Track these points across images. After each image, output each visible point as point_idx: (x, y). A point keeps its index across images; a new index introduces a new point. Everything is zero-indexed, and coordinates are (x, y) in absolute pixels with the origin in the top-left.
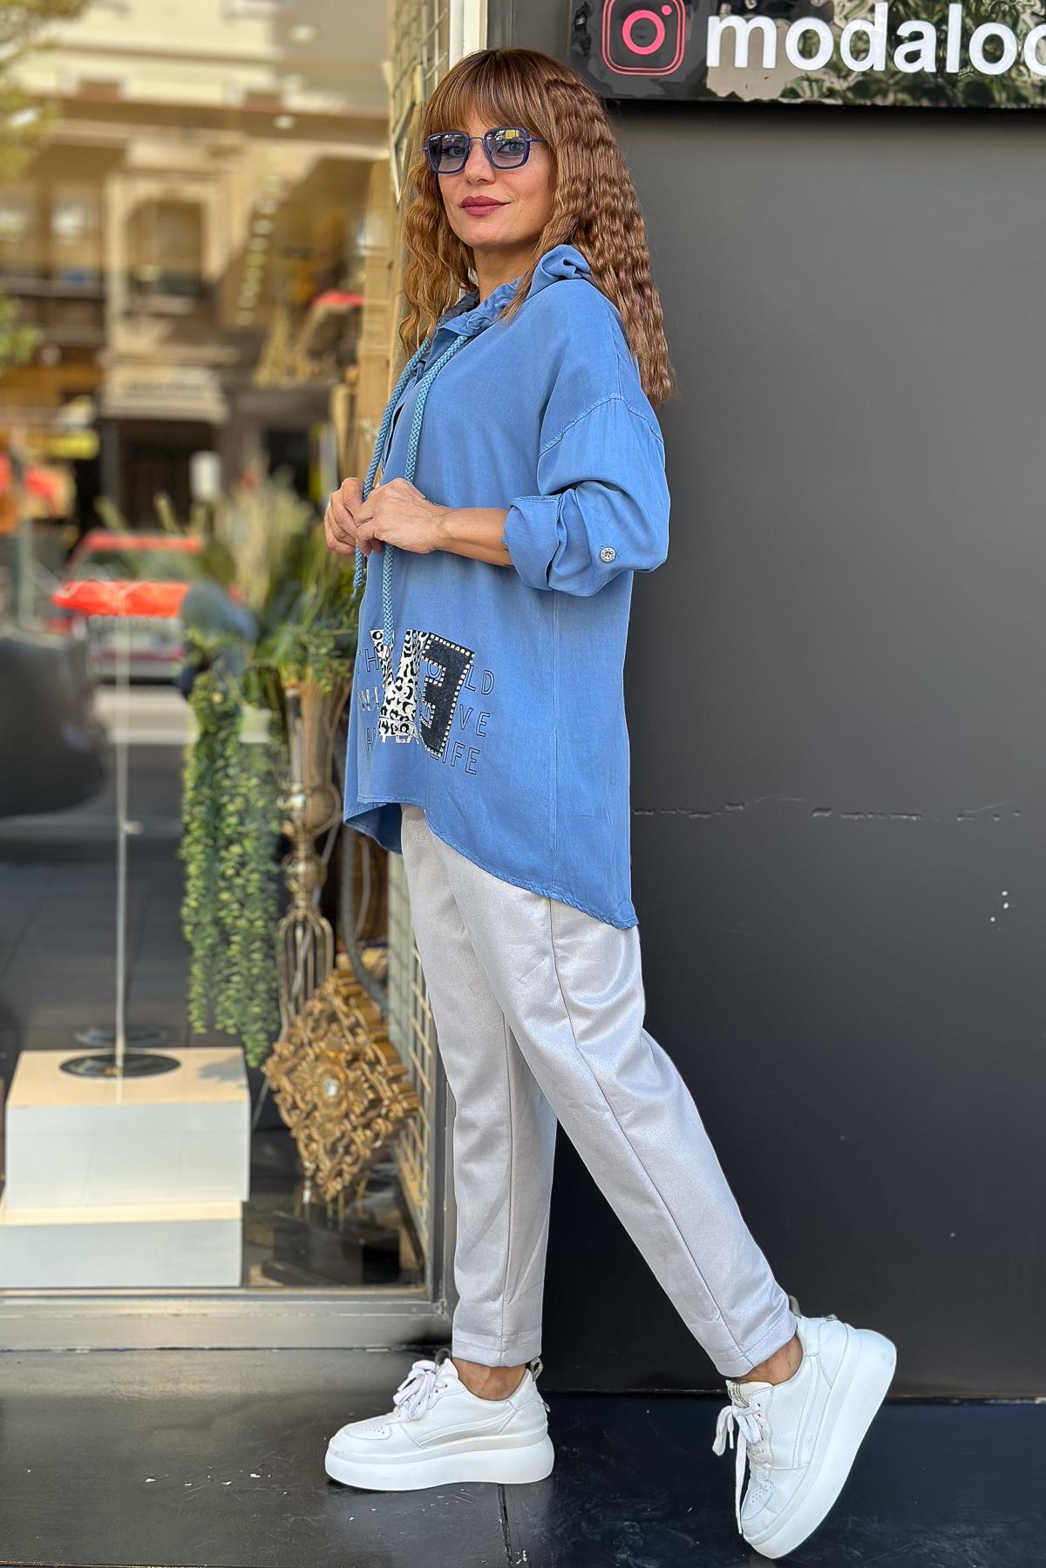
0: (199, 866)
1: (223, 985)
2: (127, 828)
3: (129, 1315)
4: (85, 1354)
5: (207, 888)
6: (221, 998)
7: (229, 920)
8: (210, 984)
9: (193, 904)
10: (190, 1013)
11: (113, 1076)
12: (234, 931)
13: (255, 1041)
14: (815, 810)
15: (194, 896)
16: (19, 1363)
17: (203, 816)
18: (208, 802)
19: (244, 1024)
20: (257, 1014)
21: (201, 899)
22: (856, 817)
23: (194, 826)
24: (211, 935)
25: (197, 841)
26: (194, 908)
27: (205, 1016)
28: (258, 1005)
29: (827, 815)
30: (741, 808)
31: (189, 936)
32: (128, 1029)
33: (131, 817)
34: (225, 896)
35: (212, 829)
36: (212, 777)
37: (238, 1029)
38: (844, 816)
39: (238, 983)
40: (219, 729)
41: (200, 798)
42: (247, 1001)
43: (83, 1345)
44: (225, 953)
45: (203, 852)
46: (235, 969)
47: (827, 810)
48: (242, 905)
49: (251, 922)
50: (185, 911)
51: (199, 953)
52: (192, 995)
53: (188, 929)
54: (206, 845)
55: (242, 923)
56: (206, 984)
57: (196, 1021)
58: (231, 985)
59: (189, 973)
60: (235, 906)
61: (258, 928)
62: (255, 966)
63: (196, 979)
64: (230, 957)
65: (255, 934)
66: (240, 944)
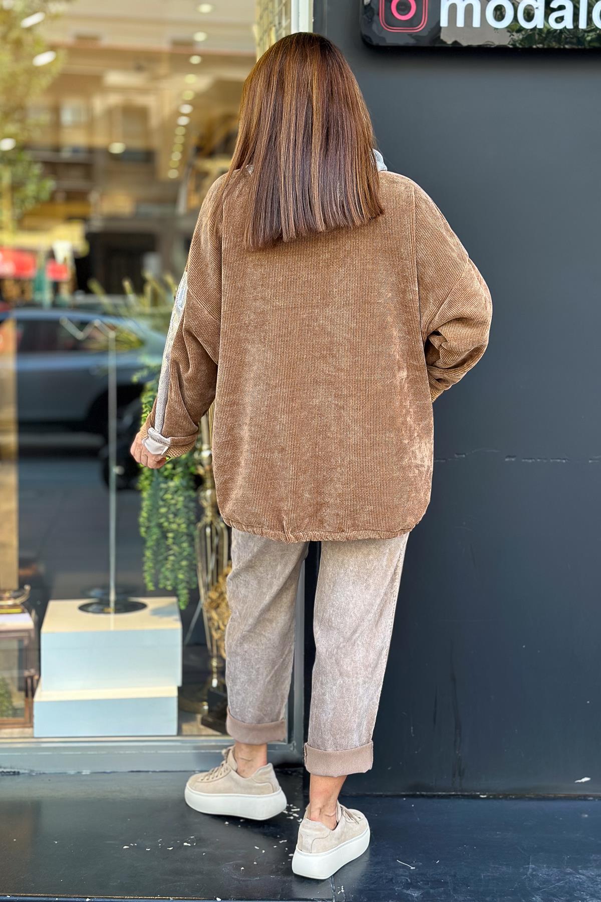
0: (148, 493)
1: (164, 562)
2: (116, 469)
4: (88, 775)
5: (153, 506)
6: (163, 570)
7: (166, 524)
8: (156, 561)
9: (146, 515)
10: (144, 578)
11: (108, 613)
12: (169, 531)
13: (183, 593)
14: (506, 457)
15: (145, 510)
19: (177, 584)
20: (183, 579)
21: (150, 512)
22: (530, 461)
24: (156, 533)
26: (146, 518)
27: (153, 580)
28: (182, 574)
29: (513, 459)
30: (464, 456)
31: (143, 534)
34: (163, 510)
37: (173, 587)
38: (523, 460)
39: (173, 561)
42: (177, 571)
43: (86, 770)
44: (165, 544)
45: (151, 485)
46: (171, 552)
47: (513, 457)
48: (176, 515)
49: (179, 525)
50: (141, 520)
51: (150, 543)
52: (146, 568)
53: (143, 530)
54: (152, 481)
55: (174, 526)
57: (148, 583)
58: (168, 562)
59: (144, 555)
60: (171, 516)
61: (183, 529)
62: (184, 551)
63: (148, 558)
64: (168, 545)
65: (182, 532)
66: (174, 538)
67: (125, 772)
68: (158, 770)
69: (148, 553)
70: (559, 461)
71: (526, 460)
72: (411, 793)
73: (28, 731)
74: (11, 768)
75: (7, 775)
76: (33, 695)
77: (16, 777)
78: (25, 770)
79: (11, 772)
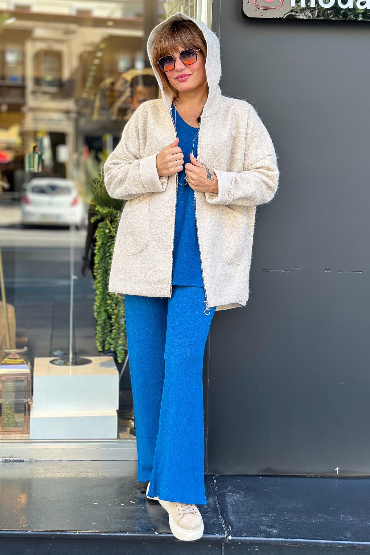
0: (100, 291)
1: (109, 334)
2: (73, 277)
3: (81, 448)
4: (66, 462)
5: (103, 299)
6: (108, 338)
7: (110, 310)
8: (104, 334)
9: (98, 304)
10: (96, 344)
11: (69, 365)
12: (112, 314)
13: (120, 353)
14: (325, 270)
15: (98, 302)
16: (43, 465)
17: (101, 273)
18: (103, 268)
19: (117, 347)
20: (121, 344)
21: (100, 303)
22: (340, 272)
23: (98, 277)
24: (104, 316)
25: (99, 282)
26: (97, 306)
27: (102, 345)
28: (121, 341)
29: (329, 271)
30: (299, 269)
31: (96, 316)
32: (74, 349)
33: (75, 274)
34: (109, 302)
35: (105, 278)
36: (105, 259)
37: (115, 349)
38: (336, 272)
39: (115, 332)
40: (108, 242)
41: (100, 267)
42: (117, 339)
43: (65, 458)
44: (110, 323)
45: (101, 286)
46: (114, 328)
47: (329, 270)
48: (116, 305)
49: (119, 311)
50: (95, 307)
51: (100, 322)
52: (97, 337)
53: (96, 314)
54: (102, 283)
55: (116, 311)
56: (102, 333)
57: (98, 346)
58: (112, 333)
59: (96, 330)
60: (114, 305)
61: (121, 313)
62: (122, 327)
63: (99, 331)
64: (112, 323)
65: (121, 315)
66: (115, 319)
67: (89, 461)
68: (108, 460)
69: (99, 328)
70: (357, 272)
71: (337, 272)
72: (265, 474)
73: (25, 436)
74: (19, 458)
75: (16, 462)
76: (29, 415)
77: (22, 463)
78: (27, 459)
79: (19, 460)
